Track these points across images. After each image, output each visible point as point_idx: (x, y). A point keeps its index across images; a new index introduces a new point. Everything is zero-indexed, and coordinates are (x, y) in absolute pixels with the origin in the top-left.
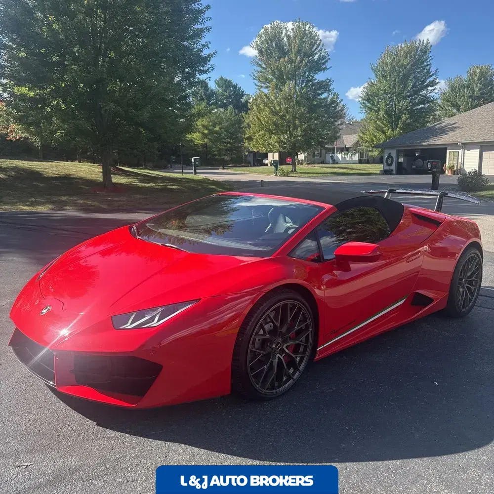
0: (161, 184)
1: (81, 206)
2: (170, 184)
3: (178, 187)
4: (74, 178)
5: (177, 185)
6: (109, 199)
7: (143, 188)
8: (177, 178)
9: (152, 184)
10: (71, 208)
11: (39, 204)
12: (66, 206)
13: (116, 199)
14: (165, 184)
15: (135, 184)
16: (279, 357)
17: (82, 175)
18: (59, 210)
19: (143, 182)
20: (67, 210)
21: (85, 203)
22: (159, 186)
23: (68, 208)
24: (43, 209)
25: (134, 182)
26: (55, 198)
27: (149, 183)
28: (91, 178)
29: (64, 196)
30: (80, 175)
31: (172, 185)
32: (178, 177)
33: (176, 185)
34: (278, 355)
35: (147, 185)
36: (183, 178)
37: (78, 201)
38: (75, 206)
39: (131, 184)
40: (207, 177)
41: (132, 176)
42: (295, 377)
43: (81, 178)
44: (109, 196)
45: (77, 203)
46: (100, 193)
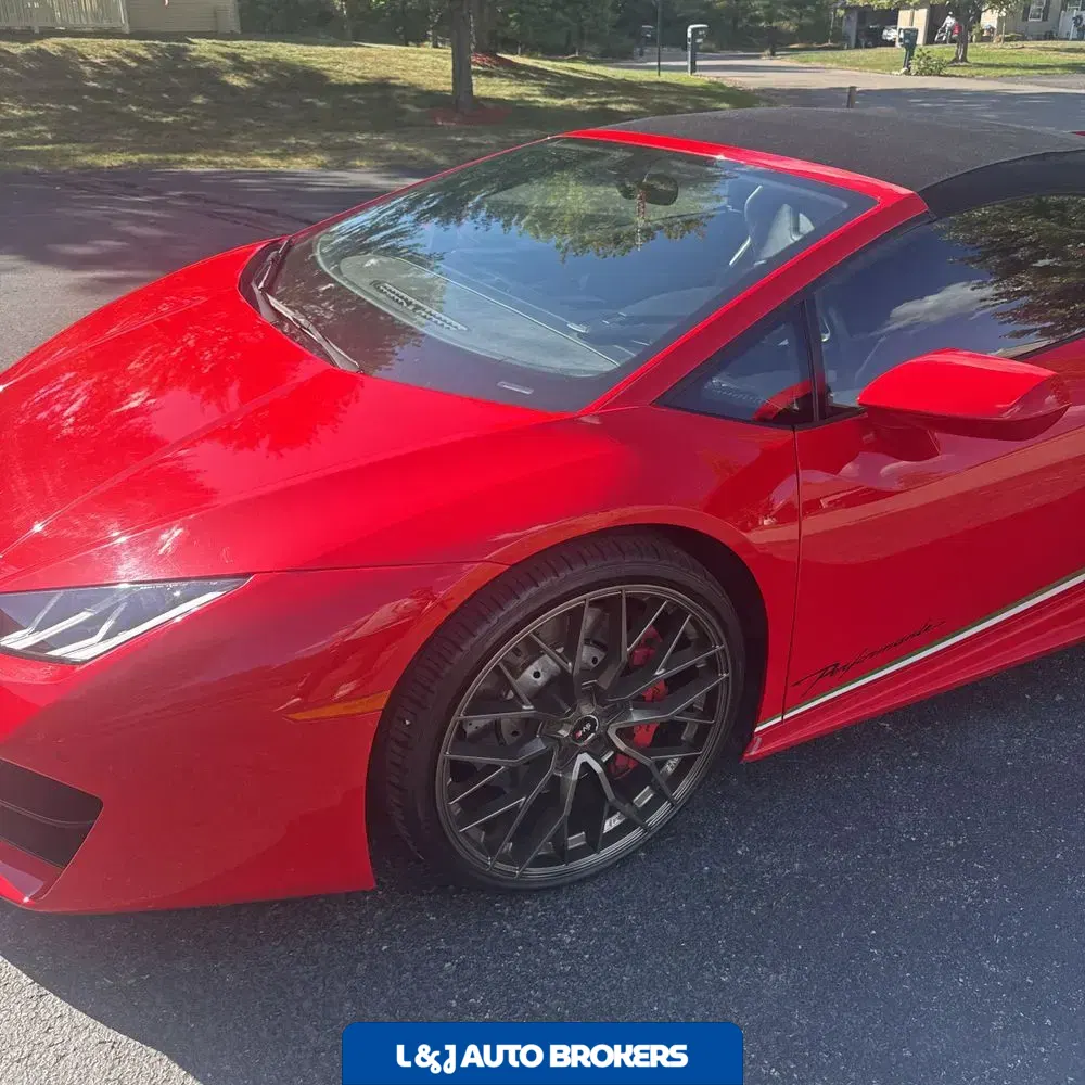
0: (595, 100)
1: (389, 159)
2: (615, 98)
3: (635, 107)
4: (395, 86)
5: (634, 103)
6: (459, 139)
7: (548, 109)
8: (640, 83)
9: (572, 101)
10: (364, 164)
11: (298, 151)
12: (354, 158)
13: (473, 140)
14: (604, 99)
15: (531, 99)
16: (585, 765)
17: (413, 77)
18: (338, 169)
19: (551, 96)
20: (355, 167)
21: (401, 151)
22: (589, 104)
23: (358, 163)
24: (301, 166)
25: (529, 96)
26: (338, 139)
27: (563, 97)
28: (433, 87)
29: (362, 131)
30: (410, 79)
31: (619, 102)
32: (646, 79)
33: (630, 102)
34: (584, 757)
35: (559, 102)
36: (658, 83)
37: (387, 146)
38: (378, 158)
39: (522, 101)
40: (719, 80)
41: (532, 78)
42: (654, 819)
43: (411, 87)
44: (457, 132)
45: (383, 151)
46: (445, 123)
